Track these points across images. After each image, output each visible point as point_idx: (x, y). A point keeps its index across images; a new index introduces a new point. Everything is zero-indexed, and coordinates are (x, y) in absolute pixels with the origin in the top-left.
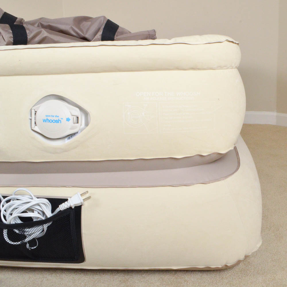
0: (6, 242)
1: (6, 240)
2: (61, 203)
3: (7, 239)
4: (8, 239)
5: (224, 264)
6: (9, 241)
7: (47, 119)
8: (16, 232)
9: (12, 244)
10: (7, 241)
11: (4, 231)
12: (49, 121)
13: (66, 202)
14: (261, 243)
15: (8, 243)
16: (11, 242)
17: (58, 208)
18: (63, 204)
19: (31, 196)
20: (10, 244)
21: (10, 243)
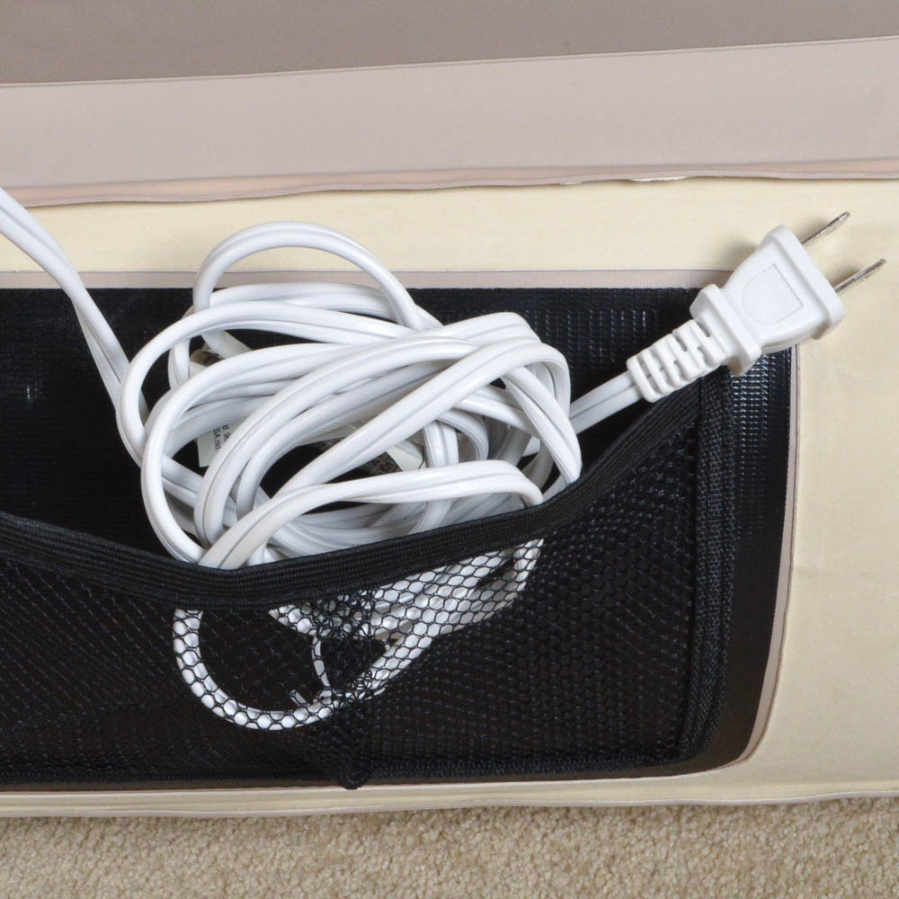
0: (208, 712)
1: (208, 701)
2: (647, 339)
3: (209, 693)
4: (220, 695)
6: (230, 708)
8: (290, 631)
9: (262, 733)
10: (218, 711)
11: (179, 628)
13: (687, 330)
15: (226, 724)
16: (252, 713)
17: (620, 382)
18: (665, 346)
19: (378, 292)
20: (243, 728)
21: (240, 719)
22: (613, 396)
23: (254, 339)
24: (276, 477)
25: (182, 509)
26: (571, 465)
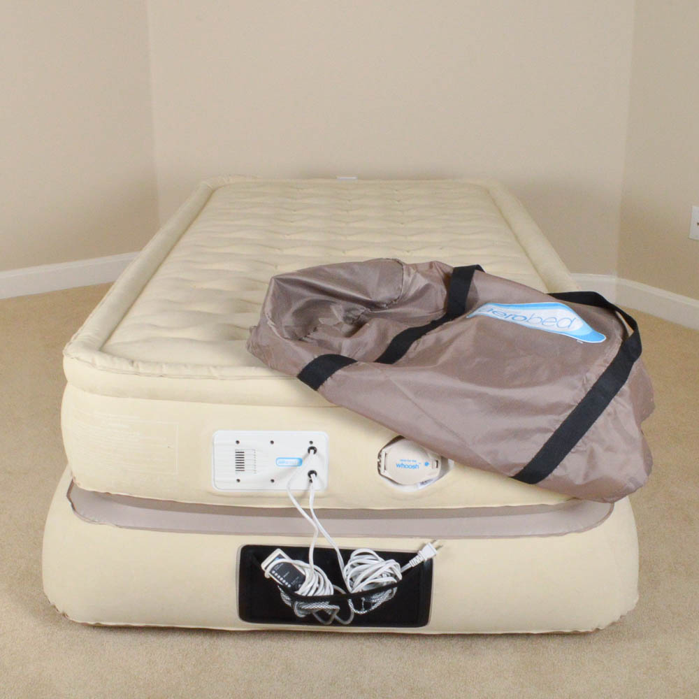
2: (411, 558)
5: (595, 627)
7: (402, 464)
11: (350, 601)
12: (405, 466)
13: (417, 557)
14: (638, 598)
17: (408, 564)
18: (414, 559)
22: (408, 566)
23: (360, 564)
24: (364, 580)
25: (351, 587)
26: (400, 577)
